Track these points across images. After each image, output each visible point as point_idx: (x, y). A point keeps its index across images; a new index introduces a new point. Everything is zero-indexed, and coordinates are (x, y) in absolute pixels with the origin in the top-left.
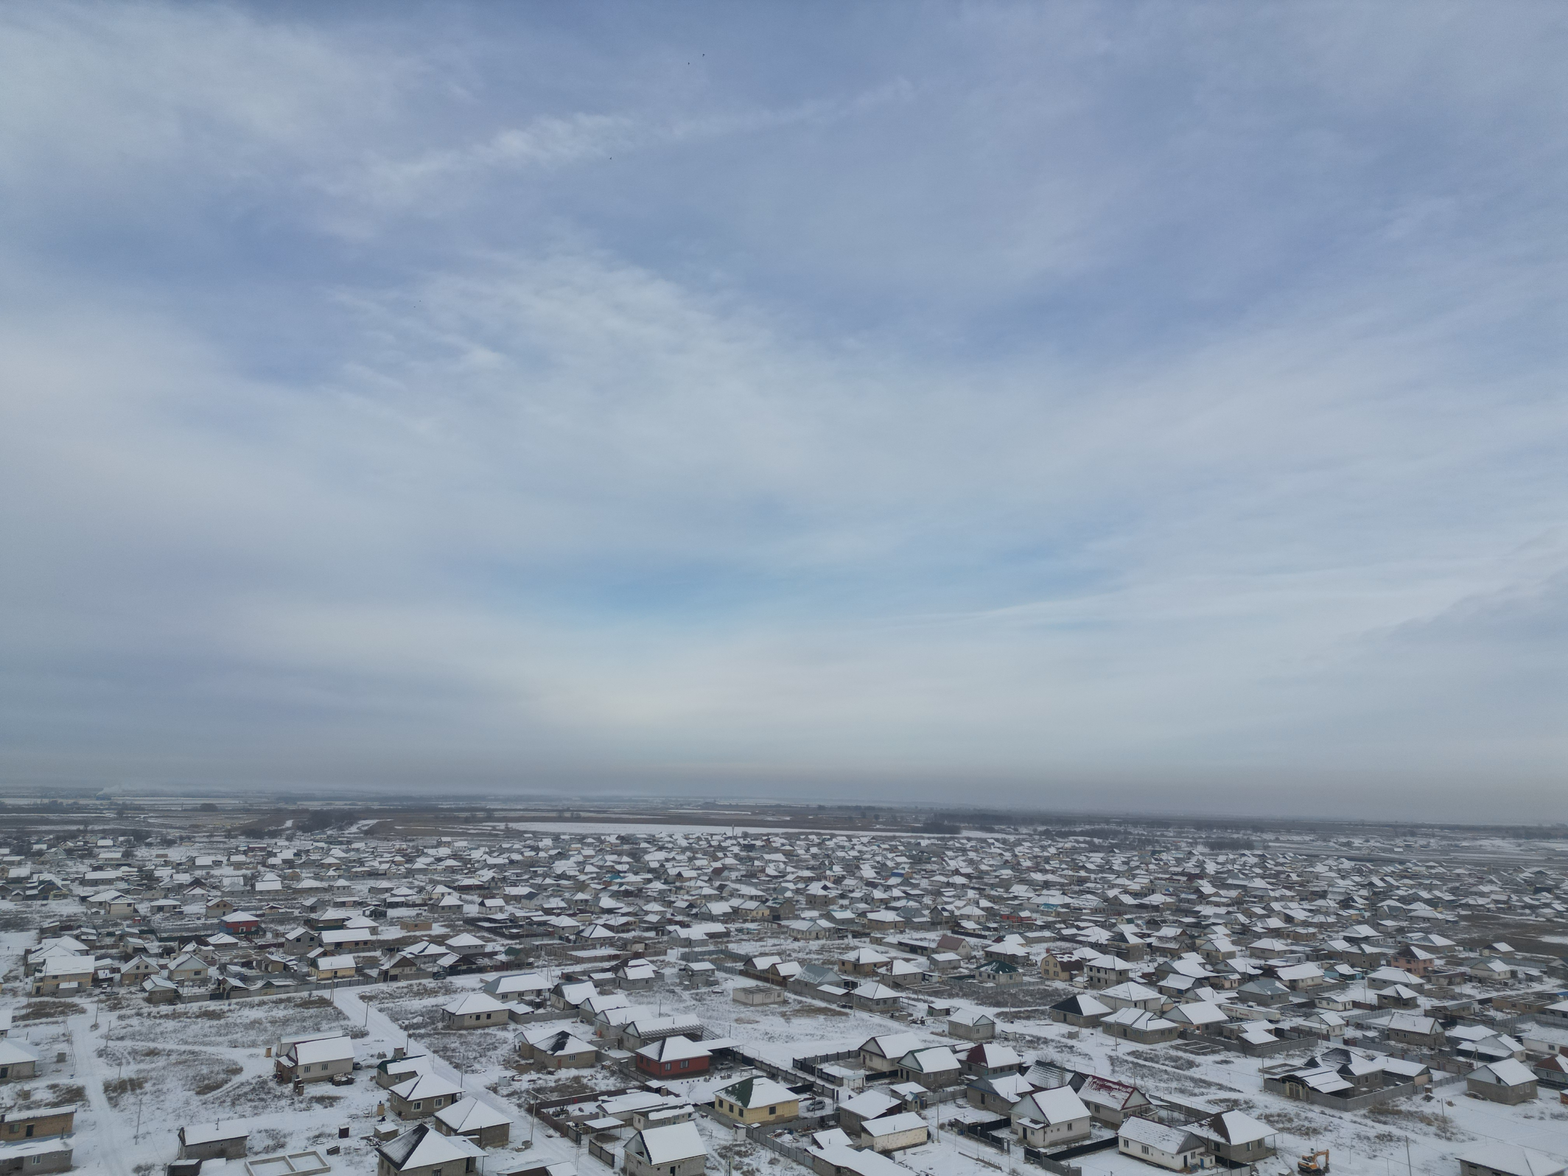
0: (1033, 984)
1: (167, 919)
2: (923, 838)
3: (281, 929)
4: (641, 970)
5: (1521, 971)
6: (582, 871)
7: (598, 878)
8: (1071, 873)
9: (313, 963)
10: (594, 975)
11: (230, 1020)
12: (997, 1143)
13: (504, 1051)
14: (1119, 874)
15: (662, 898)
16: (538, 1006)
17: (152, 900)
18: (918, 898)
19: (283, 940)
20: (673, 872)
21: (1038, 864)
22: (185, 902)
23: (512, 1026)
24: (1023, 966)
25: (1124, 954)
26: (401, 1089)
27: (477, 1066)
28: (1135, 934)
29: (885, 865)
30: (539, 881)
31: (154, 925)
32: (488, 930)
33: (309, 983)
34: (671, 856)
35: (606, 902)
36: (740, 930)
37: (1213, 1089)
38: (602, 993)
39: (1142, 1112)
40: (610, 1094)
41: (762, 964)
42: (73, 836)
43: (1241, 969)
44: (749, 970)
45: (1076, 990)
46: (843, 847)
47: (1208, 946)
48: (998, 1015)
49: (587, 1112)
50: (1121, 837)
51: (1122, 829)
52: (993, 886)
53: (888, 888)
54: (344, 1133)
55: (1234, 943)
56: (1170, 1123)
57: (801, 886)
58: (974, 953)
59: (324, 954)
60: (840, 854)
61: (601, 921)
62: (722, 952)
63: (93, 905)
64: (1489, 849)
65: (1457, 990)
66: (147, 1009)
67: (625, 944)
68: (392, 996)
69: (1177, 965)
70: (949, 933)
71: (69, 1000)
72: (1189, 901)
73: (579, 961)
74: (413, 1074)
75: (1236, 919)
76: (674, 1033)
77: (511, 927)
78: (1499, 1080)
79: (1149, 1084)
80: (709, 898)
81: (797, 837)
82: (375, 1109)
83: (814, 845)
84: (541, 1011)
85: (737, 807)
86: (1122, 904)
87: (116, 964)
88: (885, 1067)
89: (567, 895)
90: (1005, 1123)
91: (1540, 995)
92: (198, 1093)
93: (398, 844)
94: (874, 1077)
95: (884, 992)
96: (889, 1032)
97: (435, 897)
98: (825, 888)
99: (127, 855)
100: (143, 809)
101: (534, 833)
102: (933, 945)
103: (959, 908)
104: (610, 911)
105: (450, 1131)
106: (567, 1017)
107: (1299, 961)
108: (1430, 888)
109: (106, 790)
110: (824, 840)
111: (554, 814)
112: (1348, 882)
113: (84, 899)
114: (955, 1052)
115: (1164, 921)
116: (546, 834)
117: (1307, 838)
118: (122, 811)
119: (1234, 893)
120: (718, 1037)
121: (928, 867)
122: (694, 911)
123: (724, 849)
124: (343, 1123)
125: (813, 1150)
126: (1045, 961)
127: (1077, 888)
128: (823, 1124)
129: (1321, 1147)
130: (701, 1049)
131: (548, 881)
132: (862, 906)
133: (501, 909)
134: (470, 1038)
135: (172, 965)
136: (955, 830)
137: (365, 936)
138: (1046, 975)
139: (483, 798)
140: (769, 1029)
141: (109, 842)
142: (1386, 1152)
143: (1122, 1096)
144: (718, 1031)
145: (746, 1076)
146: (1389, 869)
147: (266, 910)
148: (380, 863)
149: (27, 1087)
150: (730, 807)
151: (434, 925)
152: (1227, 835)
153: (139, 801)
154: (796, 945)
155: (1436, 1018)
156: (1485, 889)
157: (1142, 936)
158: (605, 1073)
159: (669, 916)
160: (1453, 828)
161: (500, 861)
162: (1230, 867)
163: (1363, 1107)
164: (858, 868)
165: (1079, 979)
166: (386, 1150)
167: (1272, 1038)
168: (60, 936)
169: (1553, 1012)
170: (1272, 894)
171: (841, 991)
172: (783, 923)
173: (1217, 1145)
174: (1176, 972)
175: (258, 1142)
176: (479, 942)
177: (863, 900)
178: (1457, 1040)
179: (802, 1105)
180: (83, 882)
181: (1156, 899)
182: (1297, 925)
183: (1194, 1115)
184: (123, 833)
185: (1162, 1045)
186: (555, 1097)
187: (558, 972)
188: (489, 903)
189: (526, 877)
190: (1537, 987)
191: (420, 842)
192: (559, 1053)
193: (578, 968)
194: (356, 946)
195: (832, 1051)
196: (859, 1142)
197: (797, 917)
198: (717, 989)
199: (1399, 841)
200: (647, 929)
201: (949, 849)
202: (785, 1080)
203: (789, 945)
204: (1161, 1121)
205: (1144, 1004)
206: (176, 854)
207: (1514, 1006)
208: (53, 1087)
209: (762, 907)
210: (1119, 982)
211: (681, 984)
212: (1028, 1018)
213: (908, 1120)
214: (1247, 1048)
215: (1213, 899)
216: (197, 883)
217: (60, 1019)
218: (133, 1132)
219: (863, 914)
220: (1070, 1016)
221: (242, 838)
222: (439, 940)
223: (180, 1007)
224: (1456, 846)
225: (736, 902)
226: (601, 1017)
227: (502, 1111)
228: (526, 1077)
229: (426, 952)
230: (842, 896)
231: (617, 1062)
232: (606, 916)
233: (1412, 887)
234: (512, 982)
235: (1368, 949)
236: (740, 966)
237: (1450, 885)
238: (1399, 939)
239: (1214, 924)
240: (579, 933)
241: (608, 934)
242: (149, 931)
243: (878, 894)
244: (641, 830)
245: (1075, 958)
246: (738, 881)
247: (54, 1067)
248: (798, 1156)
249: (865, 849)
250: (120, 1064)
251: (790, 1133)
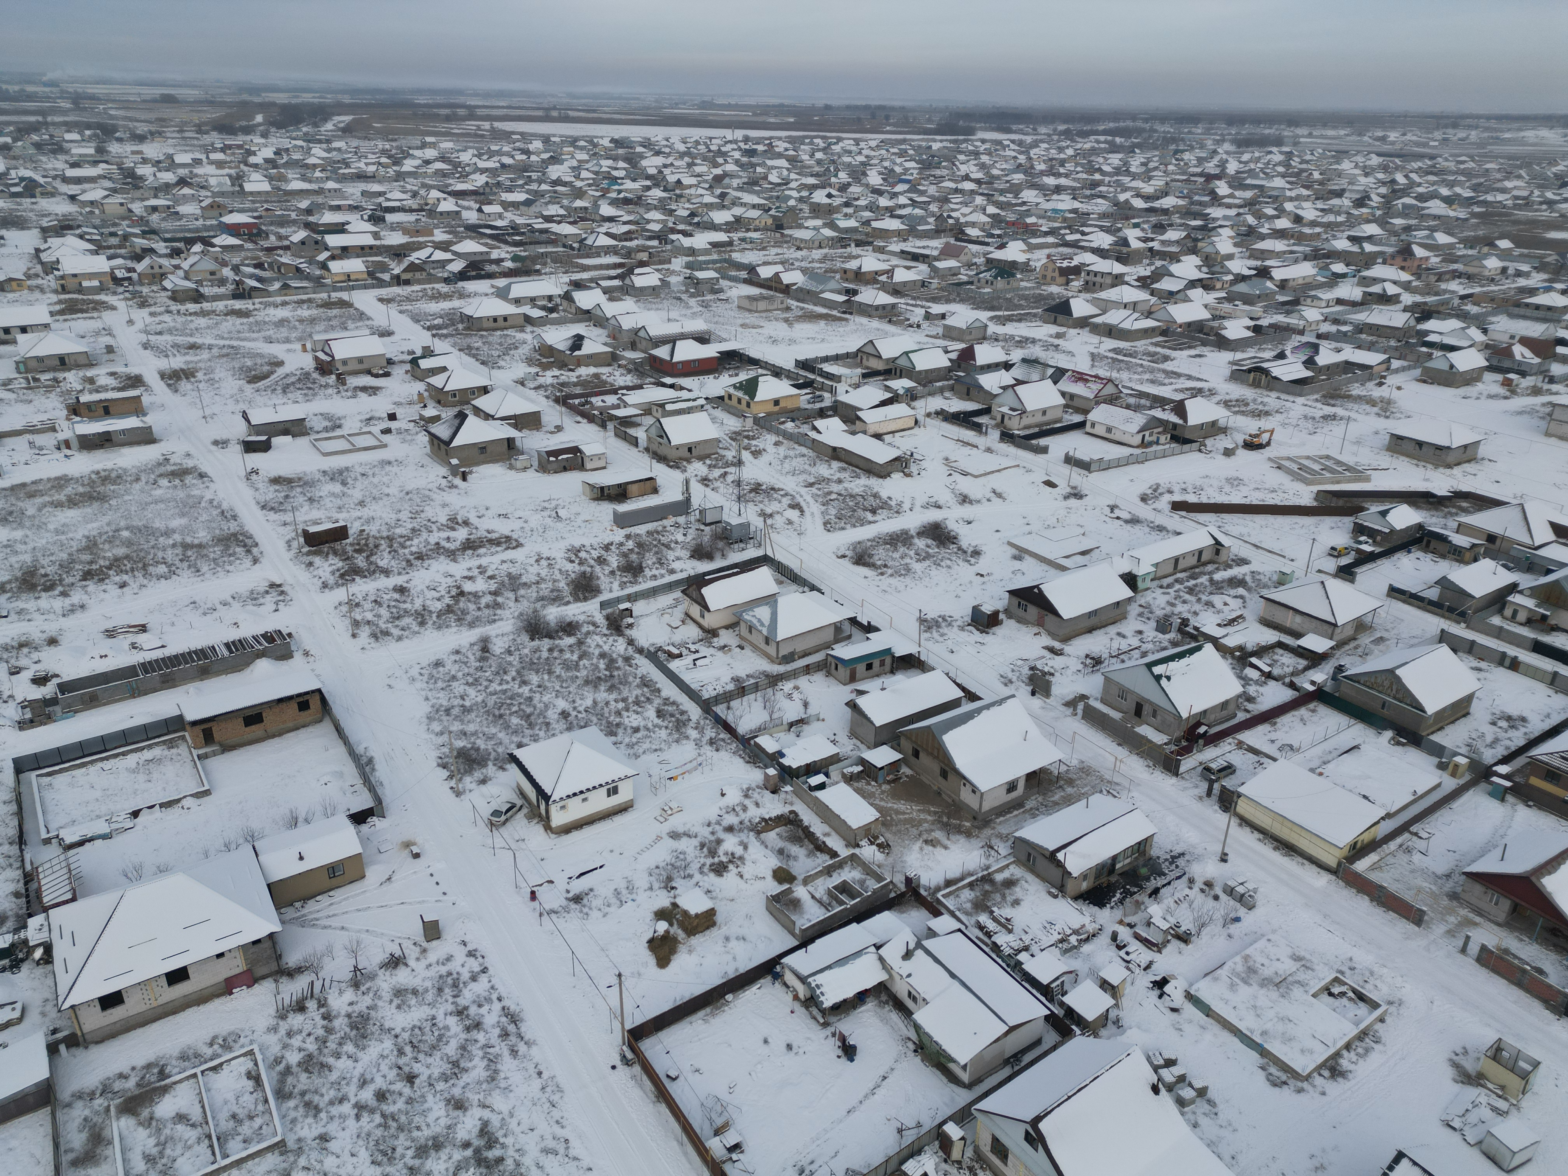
0: (1030, 288)
1: (164, 219)
2: (935, 141)
3: (282, 231)
4: (647, 278)
5: (1512, 267)
6: (577, 177)
7: (595, 184)
8: (1085, 176)
9: (324, 266)
10: (602, 283)
11: (259, 318)
12: (977, 428)
13: (525, 350)
14: (1134, 176)
15: (662, 206)
16: (552, 310)
17: (143, 200)
18: (924, 206)
19: (286, 243)
20: (672, 179)
21: (1052, 167)
22: (177, 201)
23: (529, 329)
24: (1022, 272)
25: (1122, 259)
26: (437, 381)
27: (501, 363)
28: (1139, 239)
29: (892, 170)
30: (534, 186)
31: (155, 226)
32: (491, 236)
33: (324, 285)
34: (669, 161)
35: (606, 210)
36: (743, 240)
37: (1182, 380)
38: (611, 299)
39: (1112, 400)
40: (629, 388)
41: (765, 272)
42: (34, 128)
43: (1236, 270)
44: (752, 279)
45: (1070, 294)
46: (850, 152)
47: (1209, 249)
48: (991, 319)
49: (609, 403)
50: (1145, 135)
51: (1147, 126)
52: (1002, 192)
53: (894, 195)
54: (392, 417)
55: (1236, 245)
56: (1136, 408)
57: (805, 193)
58: (975, 260)
59: (333, 258)
60: (847, 159)
61: (603, 230)
62: (725, 261)
63: (84, 204)
64: (1531, 140)
65: (1443, 286)
66: (174, 307)
67: (629, 253)
68: (408, 299)
69: (1174, 268)
70: (952, 241)
71: (97, 297)
72: (1200, 203)
73: (585, 268)
74: (444, 369)
75: (1245, 220)
76: (683, 336)
77: (513, 234)
78: (1452, 366)
79: (1123, 377)
80: (710, 206)
81: (801, 140)
82: (416, 397)
83: (819, 150)
84: (554, 315)
85: (736, 107)
86: (1131, 208)
87: (130, 264)
88: (879, 366)
89: (565, 202)
90: (987, 411)
91: (1523, 290)
92: (249, 382)
93: (381, 145)
94: (870, 374)
95: (884, 299)
96: (886, 335)
97: (430, 202)
98: (829, 196)
99: (100, 150)
100: (99, 99)
101: (522, 134)
102: (935, 253)
103: (964, 215)
104: (611, 219)
105: (488, 417)
106: (580, 321)
107: (1296, 261)
108: (1451, 185)
109: (50, 76)
110: (830, 144)
111: (540, 113)
112: (1371, 179)
113: (73, 198)
114: (947, 352)
115: (1171, 225)
116: (536, 136)
117: (1342, 132)
118: (77, 99)
119: (1248, 194)
120: (725, 340)
121: (938, 172)
122: (696, 220)
123: (724, 154)
124: (391, 409)
125: (813, 435)
126: (1045, 267)
127: (1088, 192)
128: (822, 414)
129: (1269, 427)
130: (710, 351)
131: (544, 187)
132: (867, 214)
133: (500, 216)
134: (491, 339)
135: (186, 265)
136: (970, 131)
137: (368, 240)
138: (1044, 280)
139: (460, 92)
140: (773, 334)
141: (75, 136)
142: (1325, 430)
143: (1096, 387)
144: (724, 335)
145: (752, 374)
146: (1416, 165)
147: (261, 212)
148: (367, 164)
149: (90, 373)
150: (729, 107)
151: (436, 231)
152: (1258, 130)
153: (92, 90)
154: (799, 254)
155: (1413, 313)
156: (1508, 184)
157: (1145, 240)
158: (622, 370)
159: (671, 225)
160: (1500, 118)
161: (491, 164)
162: (1252, 166)
163: (1317, 392)
164: (865, 174)
165: (1075, 283)
166: (433, 431)
167: (1250, 334)
168: (63, 236)
169: (1527, 305)
170: (1288, 193)
171: (842, 298)
172: (786, 232)
173: (1175, 426)
174: (1172, 275)
175: (318, 424)
176: (484, 249)
177: (868, 208)
178: (1427, 333)
179: (803, 399)
180: (66, 180)
181: (1168, 202)
182: (1305, 225)
183: (1160, 402)
184: (88, 126)
185: (1143, 342)
186: (578, 390)
187: (566, 279)
188: (487, 209)
189: (521, 182)
190: (1522, 282)
191: (404, 142)
192: (577, 353)
193: (585, 275)
194: (362, 251)
195: (832, 352)
196: (853, 428)
197: (800, 226)
198: (722, 296)
199: (1438, 135)
200: (650, 238)
201: (961, 152)
202: (788, 377)
203: (792, 254)
204: (1128, 407)
205: (1134, 306)
206: (152, 150)
207: (1492, 300)
208: (112, 374)
209: (765, 216)
210: (1113, 286)
211: (687, 291)
212: (1020, 320)
213: (899, 410)
214: (1223, 343)
215: (1226, 200)
216: (182, 182)
217: (95, 315)
218: (201, 413)
219: (867, 223)
220: (1061, 318)
221: (214, 134)
222: (444, 246)
223: (206, 306)
224: (1497, 138)
225: (738, 211)
226: (613, 321)
227: (532, 401)
228: (549, 373)
229: (433, 258)
230: (847, 204)
231: (632, 361)
232: (607, 224)
233: (1434, 183)
234: (522, 288)
235: (1368, 248)
236: (744, 274)
237: (1474, 181)
238: (1403, 237)
239: (1221, 226)
240: (582, 241)
241: (612, 242)
242: (150, 232)
243: (884, 202)
244: (635, 133)
245: (1074, 263)
246: (739, 189)
247: (106, 357)
248: (800, 440)
249: (873, 153)
250: (167, 356)
251: (793, 421)
